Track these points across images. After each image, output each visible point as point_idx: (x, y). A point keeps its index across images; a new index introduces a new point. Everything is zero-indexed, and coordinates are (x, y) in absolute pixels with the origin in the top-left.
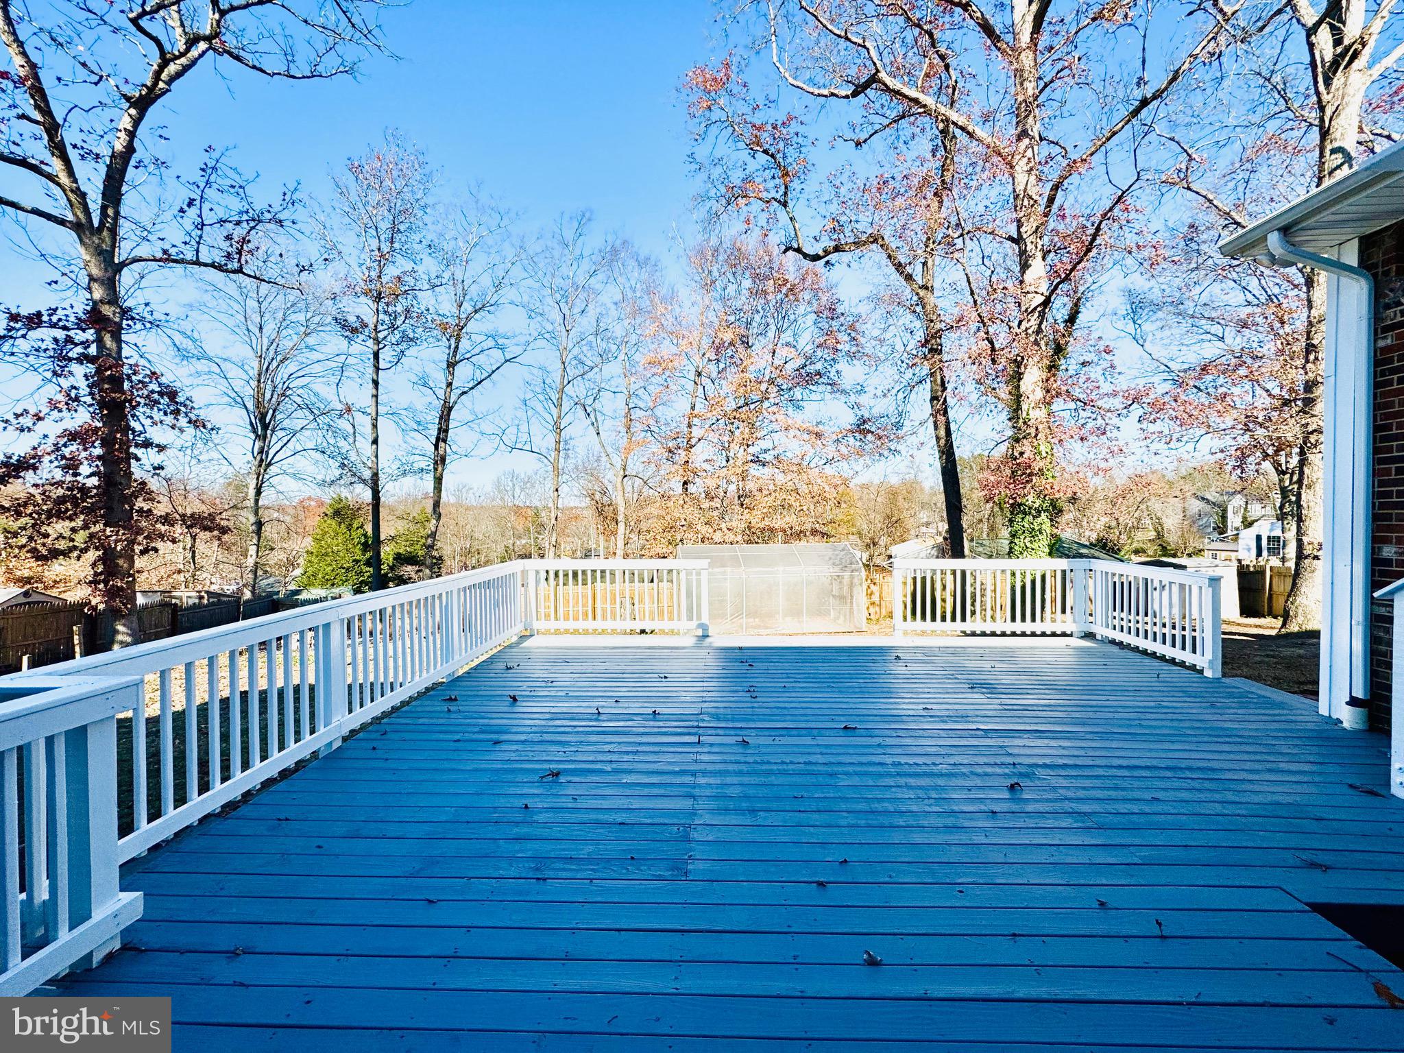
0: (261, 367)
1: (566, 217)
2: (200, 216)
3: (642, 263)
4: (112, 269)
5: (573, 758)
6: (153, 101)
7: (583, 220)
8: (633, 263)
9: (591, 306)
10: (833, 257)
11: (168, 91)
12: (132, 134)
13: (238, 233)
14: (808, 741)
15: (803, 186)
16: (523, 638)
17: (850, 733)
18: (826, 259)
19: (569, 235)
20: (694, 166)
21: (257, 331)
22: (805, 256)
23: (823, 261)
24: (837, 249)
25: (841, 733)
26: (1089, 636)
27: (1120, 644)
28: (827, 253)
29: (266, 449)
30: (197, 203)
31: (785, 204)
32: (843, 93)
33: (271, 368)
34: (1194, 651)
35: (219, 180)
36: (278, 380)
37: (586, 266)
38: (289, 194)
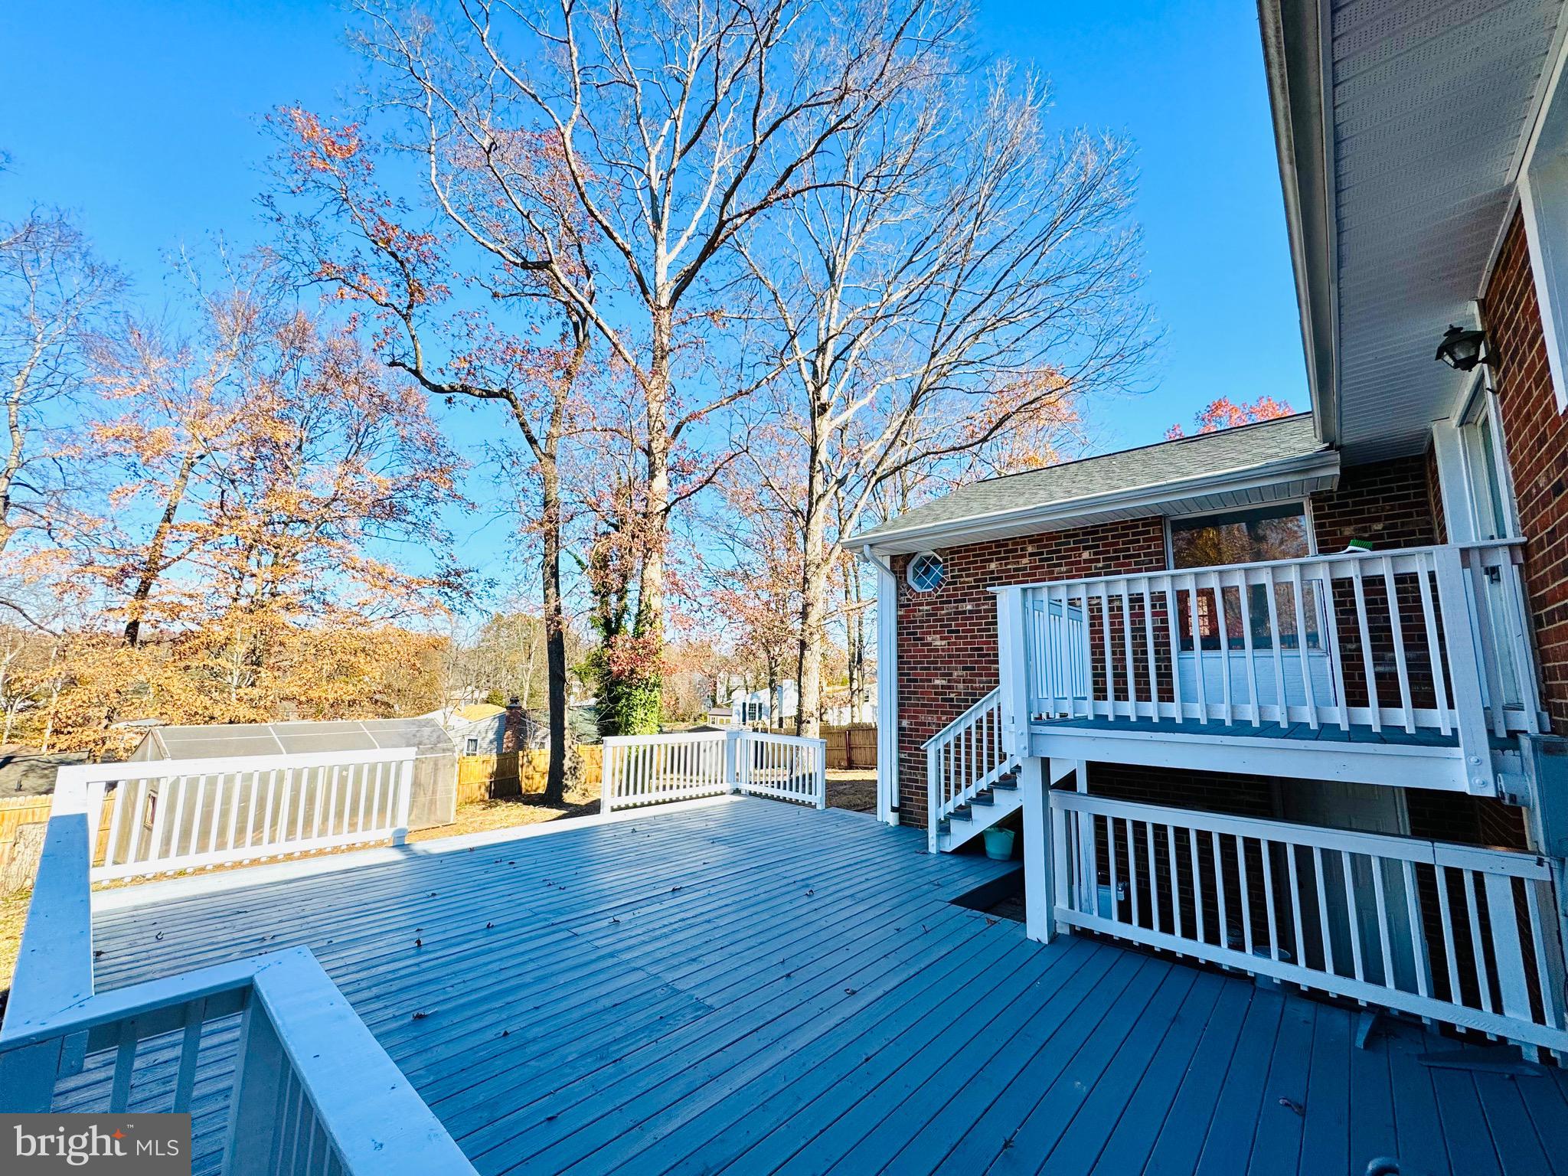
5: (474, 987)
10: (459, 396)
14: (657, 907)
17: (677, 894)
18: (448, 395)
22: (424, 382)
23: (445, 396)
24: (465, 389)
25: (670, 895)
26: (737, 792)
27: (760, 795)
28: (453, 389)
32: (511, 258)
34: (810, 793)
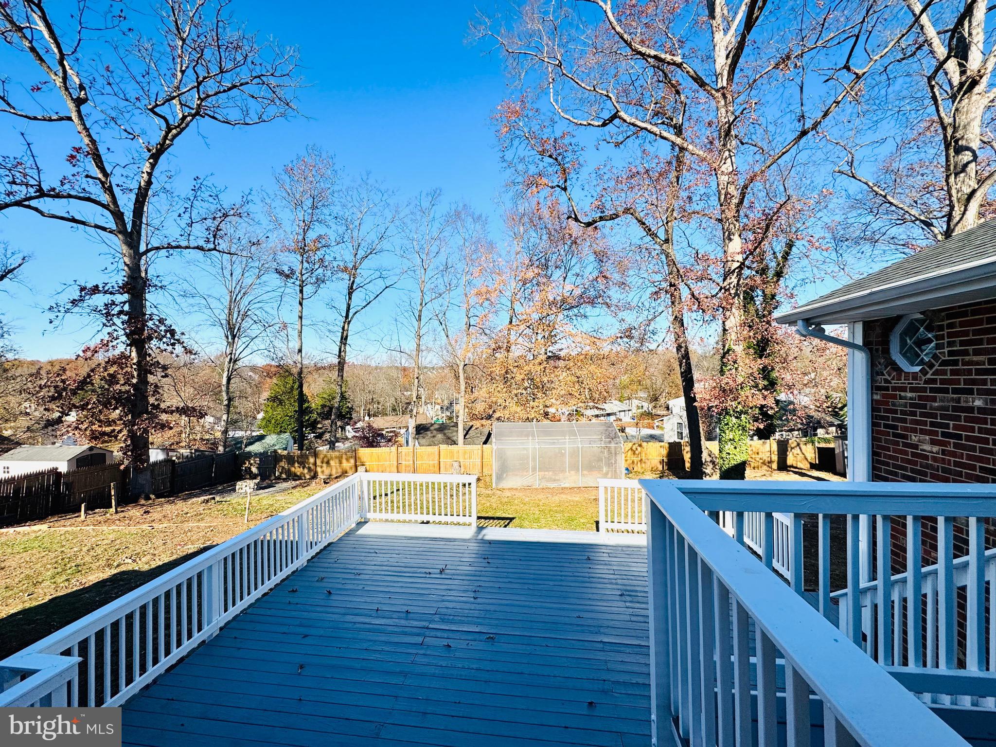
0: (231, 299)
1: (424, 194)
2: (191, 218)
3: (477, 219)
4: (137, 256)
6: (163, 152)
7: (435, 195)
8: (470, 219)
9: (442, 250)
10: (600, 224)
11: (171, 145)
12: (150, 174)
13: (213, 225)
15: (578, 175)
16: (360, 524)
18: (595, 225)
19: (425, 204)
20: (505, 164)
21: (229, 277)
23: (593, 227)
24: (602, 219)
28: (595, 221)
29: (234, 352)
30: (189, 210)
31: (565, 189)
32: (597, 123)
33: (237, 299)
35: (202, 195)
36: (242, 306)
37: (436, 225)
38: (245, 197)
